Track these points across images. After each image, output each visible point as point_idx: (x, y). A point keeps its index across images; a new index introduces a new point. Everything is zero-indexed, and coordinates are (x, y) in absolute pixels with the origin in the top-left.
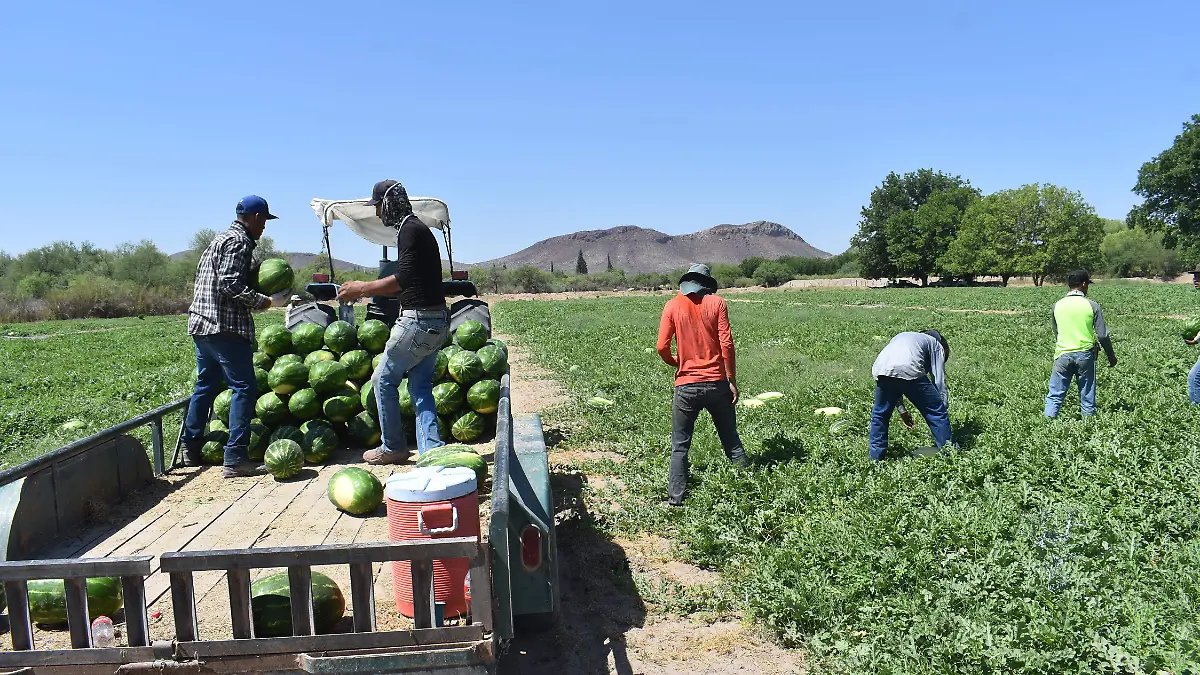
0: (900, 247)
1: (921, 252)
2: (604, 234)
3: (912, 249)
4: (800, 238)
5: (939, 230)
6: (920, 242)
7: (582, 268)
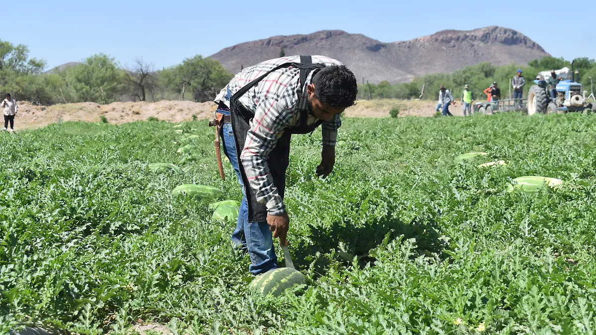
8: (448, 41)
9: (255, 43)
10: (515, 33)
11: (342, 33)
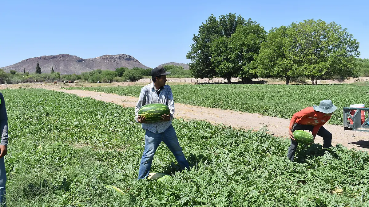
0: (220, 59)
1: (233, 62)
2: (54, 57)
3: (228, 60)
4: (138, 61)
5: (245, 48)
6: (233, 56)
7: (39, 71)
8: (107, 59)
9: (35, 58)
10: (130, 56)
11: (68, 55)
